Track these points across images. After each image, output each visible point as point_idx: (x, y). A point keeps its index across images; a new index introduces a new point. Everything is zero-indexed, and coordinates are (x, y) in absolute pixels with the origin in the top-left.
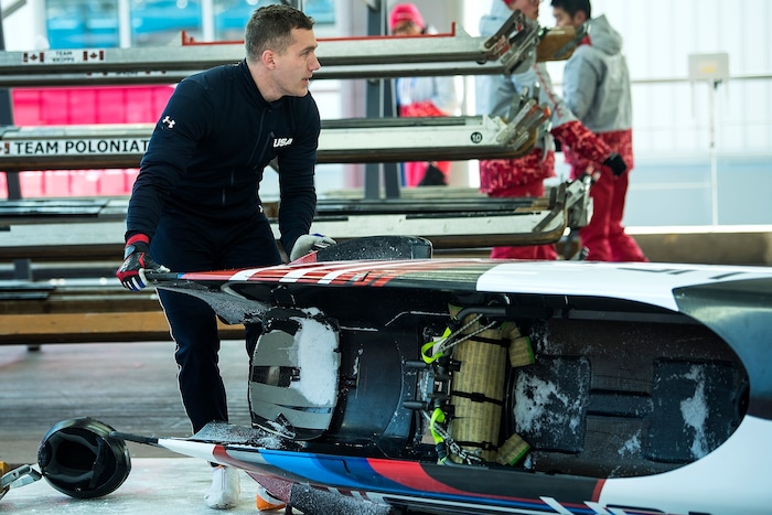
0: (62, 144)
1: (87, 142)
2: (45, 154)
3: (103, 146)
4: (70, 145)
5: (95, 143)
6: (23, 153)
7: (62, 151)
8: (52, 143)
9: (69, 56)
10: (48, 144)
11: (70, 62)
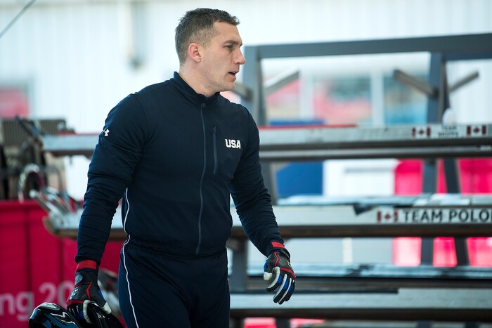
0: (446, 213)
1: (469, 211)
2: (430, 221)
3: (484, 216)
4: (453, 214)
5: (477, 212)
6: (410, 221)
7: (446, 220)
8: (437, 211)
9: (454, 131)
10: (433, 214)
11: (454, 136)
